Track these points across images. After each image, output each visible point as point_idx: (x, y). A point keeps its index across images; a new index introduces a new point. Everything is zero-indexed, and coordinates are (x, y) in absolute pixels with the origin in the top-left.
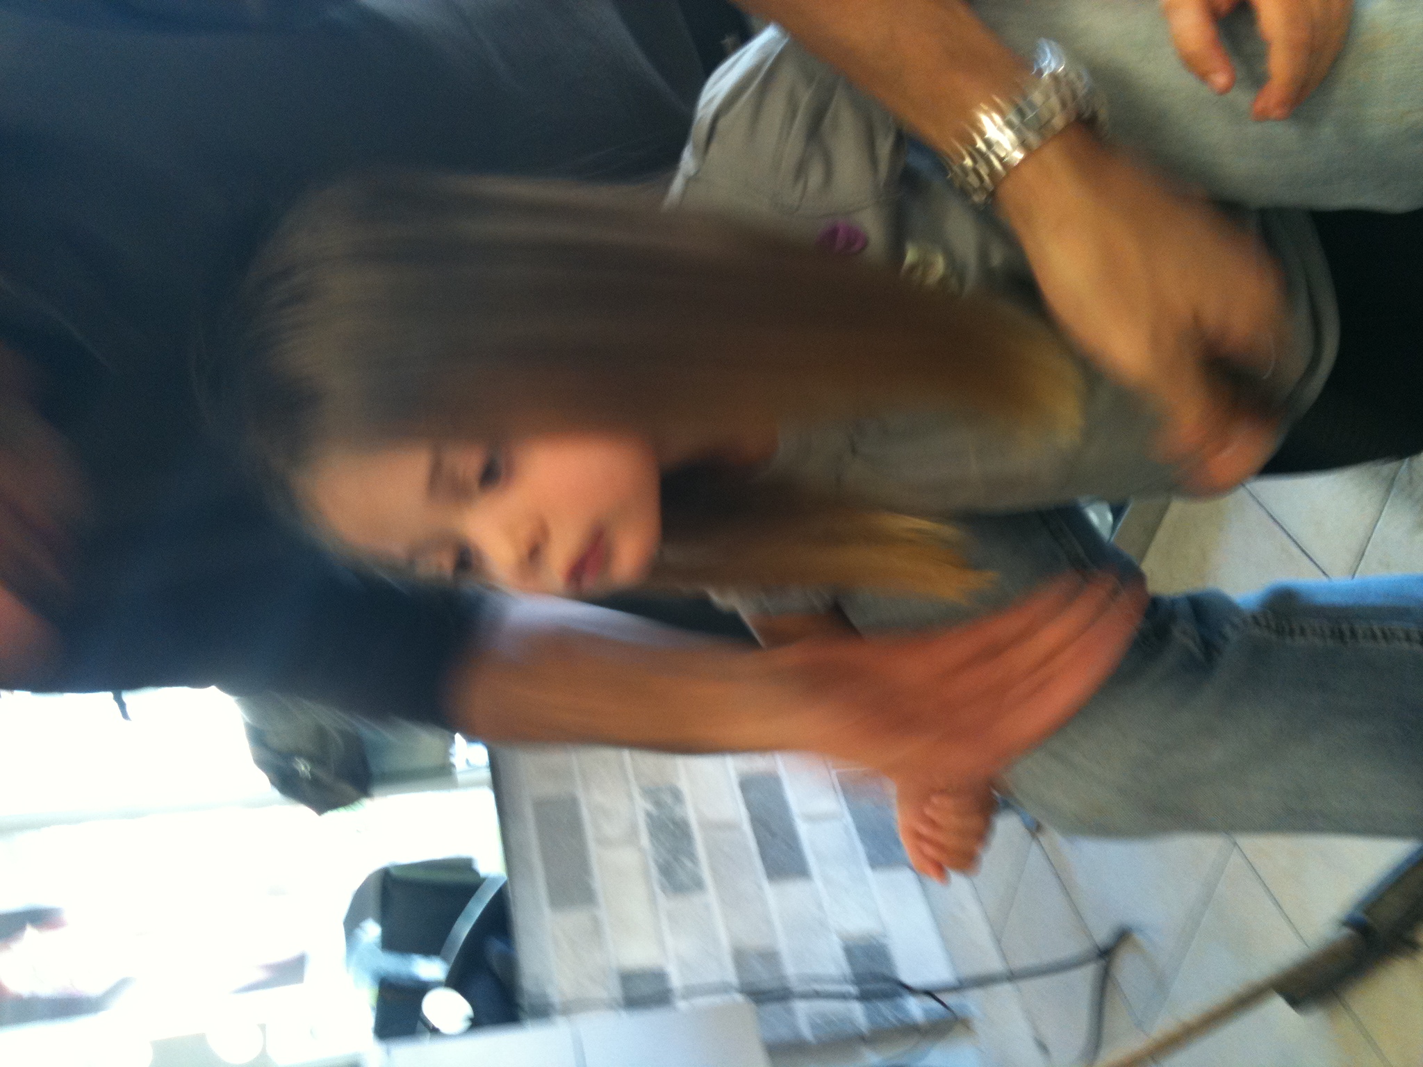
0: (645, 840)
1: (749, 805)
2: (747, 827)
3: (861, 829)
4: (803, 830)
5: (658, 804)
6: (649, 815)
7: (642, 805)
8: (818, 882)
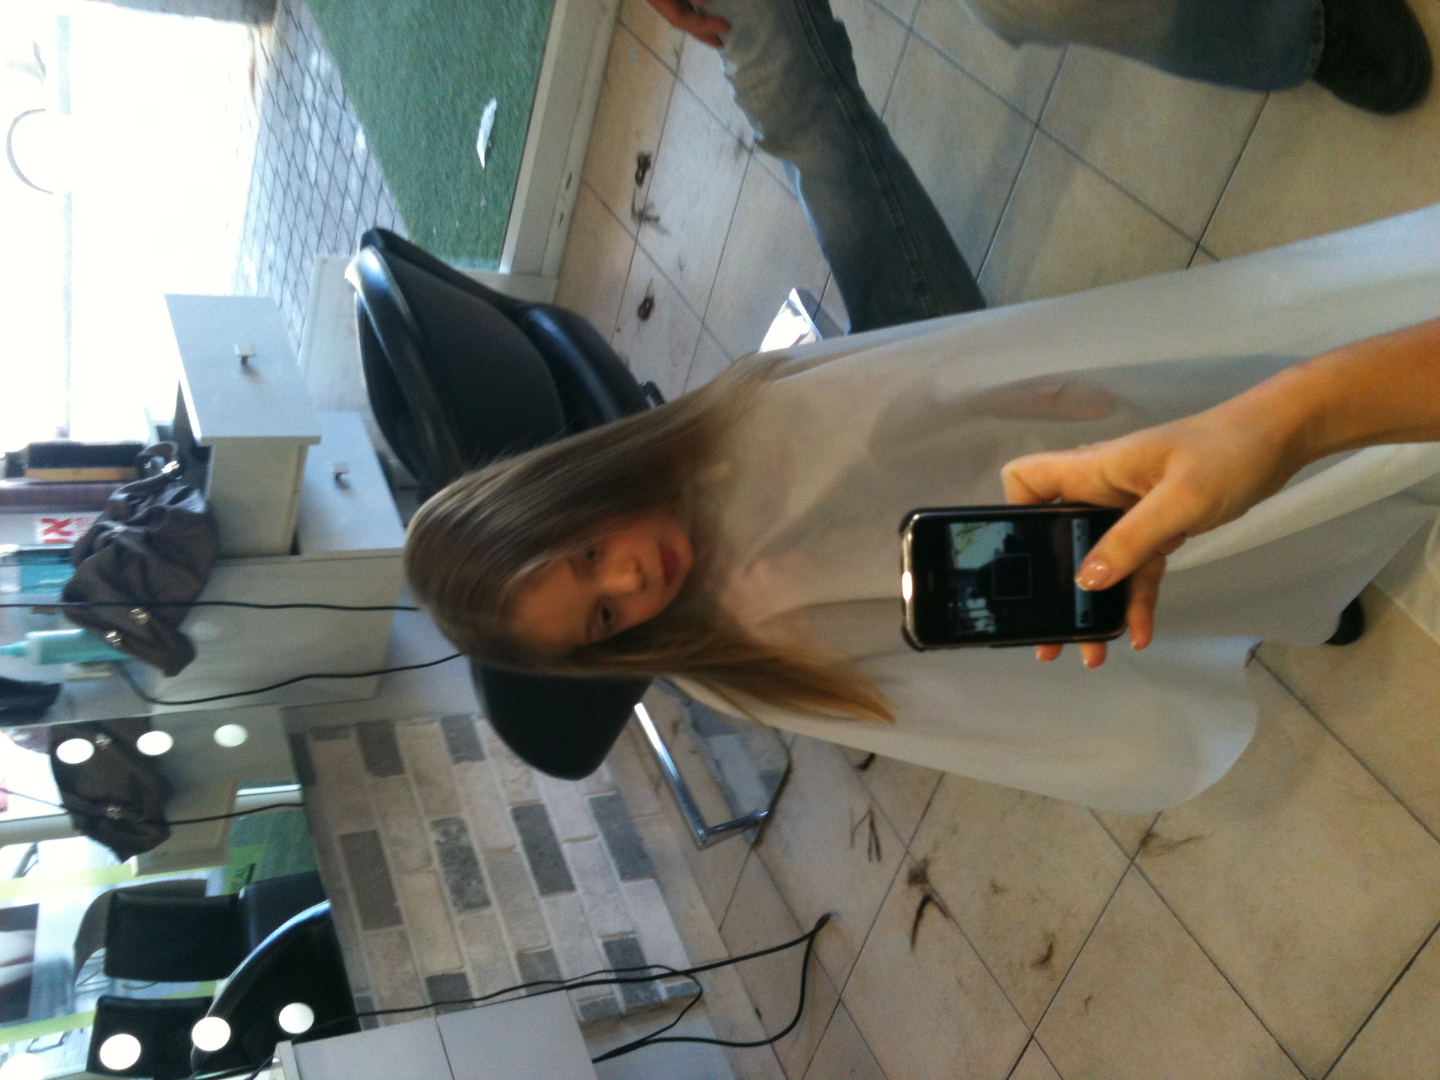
0: (436, 864)
1: (522, 831)
2: (520, 849)
3: (611, 847)
4: (566, 848)
5: (446, 833)
6: (438, 843)
7: (433, 836)
8: (580, 891)
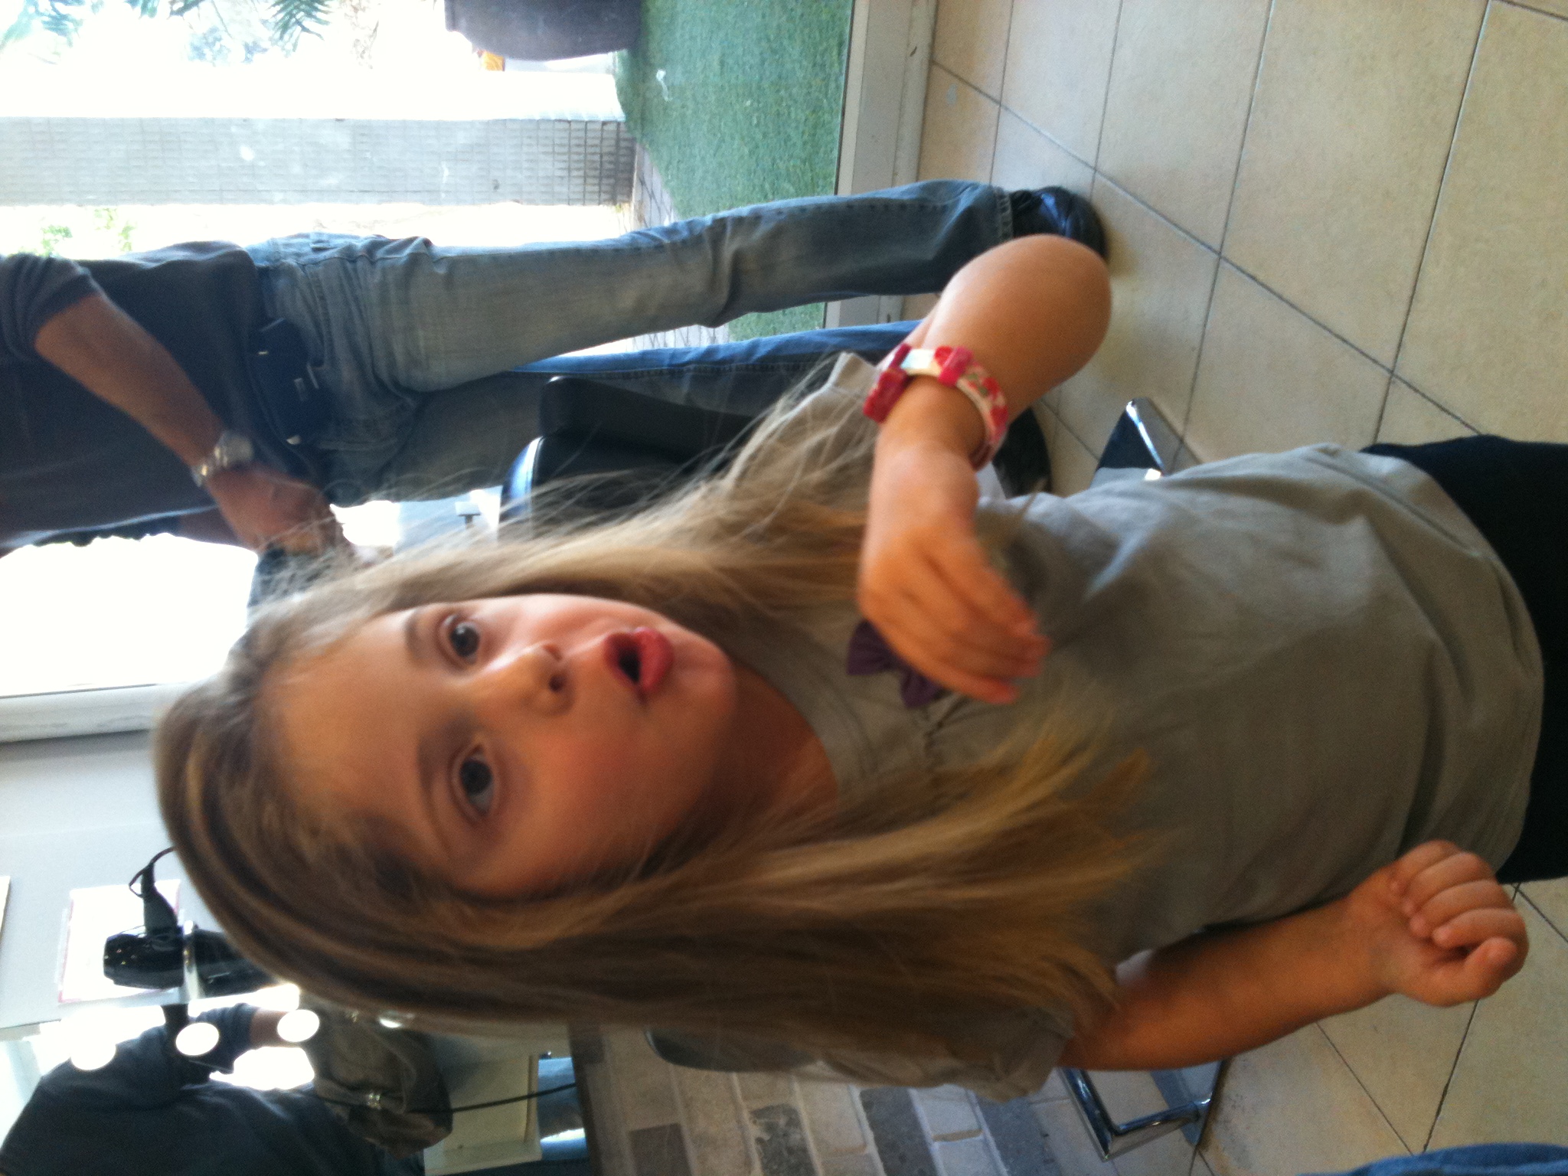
0: (758, 1171)
1: (874, 1125)
2: (872, 1149)
3: (1001, 1146)
4: (936, 1148)
5: (770, 1128)
6: (759, 1141)
7: (754, 1131)
